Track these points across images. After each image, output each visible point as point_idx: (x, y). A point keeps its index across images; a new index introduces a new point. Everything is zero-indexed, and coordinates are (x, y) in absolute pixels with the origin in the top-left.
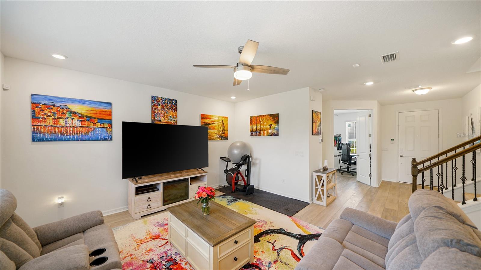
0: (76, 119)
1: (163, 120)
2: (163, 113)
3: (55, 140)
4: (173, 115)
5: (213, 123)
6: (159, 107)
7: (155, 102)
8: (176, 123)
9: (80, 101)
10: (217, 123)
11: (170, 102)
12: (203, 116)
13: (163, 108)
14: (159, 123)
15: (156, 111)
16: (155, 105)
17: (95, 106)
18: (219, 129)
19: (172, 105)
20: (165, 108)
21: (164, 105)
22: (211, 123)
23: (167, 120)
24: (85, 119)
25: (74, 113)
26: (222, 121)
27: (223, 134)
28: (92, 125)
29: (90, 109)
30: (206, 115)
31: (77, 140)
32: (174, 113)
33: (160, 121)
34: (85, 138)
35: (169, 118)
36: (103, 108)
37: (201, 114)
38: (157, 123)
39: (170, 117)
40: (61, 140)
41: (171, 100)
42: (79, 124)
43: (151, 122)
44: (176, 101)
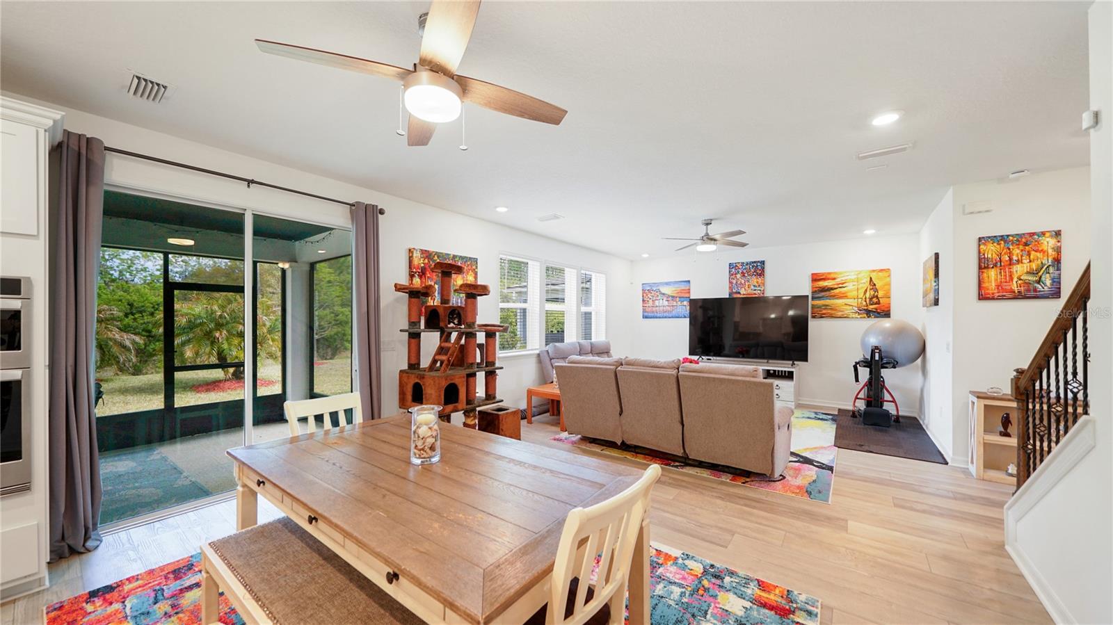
0: (665, 299)
1: (743, 291)
2: (743, 282)
3: (653, 318)
4: (757, 282)
5: (841, 286)
6: (738, 276)
7: (733, 270)
8: (763, 294)
9: (667, 284)
10: (854, 285)
11: (753, 266)
12: (815, 277)
13: (744, 276)
14: (738, 296)
15: (734, 282)
16: (732, 275)
17: (676, 286)
18: (861, 295)
19: (758, 269)
20: (746, 275)
21: (745, 271)
22: (836, 286)
23: (750, 291)
24: (670, 299)
25: (664, 294)
26: (869, 279)
27: (872, 304)
28: (675, 303)
29: (674, 289)
30: (823, 274)
31: (666, 317)
32: (760, 280)
33: (739, 293)
34: (670, 315)
35: (752, 287)
36: (683, 287)
37: (812, 274)
38: (735, 296)
39: (754, 286)
40: (657, 318)
41: (755, 262)
42: (666, 303)
43: (728, 297)
44: (763, 263)
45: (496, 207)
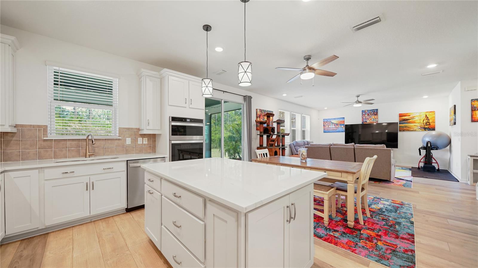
0: (333, 125)
1: (368, 121)
2: (368, 117)
3: (328, 132)
4: (375, 118)
5: (412, 118)
6: (366, 115)
7: (364, 113)
8: (377, 122)
9: (334, 119)
10: (418, 118)
11: (373, 111)
12: (401, 115)
13: (369, 115)
14: (366, 123)
15: (364, 117)
16: (363, 115)
17: (339, 120)
18: (422, 122)
19: (375, 112)
20: (370, 115)
21: (369, 113)
22: (410, 119)
23: (371, 121)
24: (336, 125)
25: (333, 123)
26: (425, 115)
27: (427, 125)
28: (338, 127)
29: (337, 121)
30: (404, 114)
31: (334, 132)
32: (376, 117)
33: (367, 122)
34: (336, 131)
35: (372, 120)
36: (341, 120)
37: (399, 114)
38: (365, 123)
39: (373, 119)
40: (330, 132)
42: (334, 127)
43: (361, 123)
44: (377, 110)
45: (283, 94)
